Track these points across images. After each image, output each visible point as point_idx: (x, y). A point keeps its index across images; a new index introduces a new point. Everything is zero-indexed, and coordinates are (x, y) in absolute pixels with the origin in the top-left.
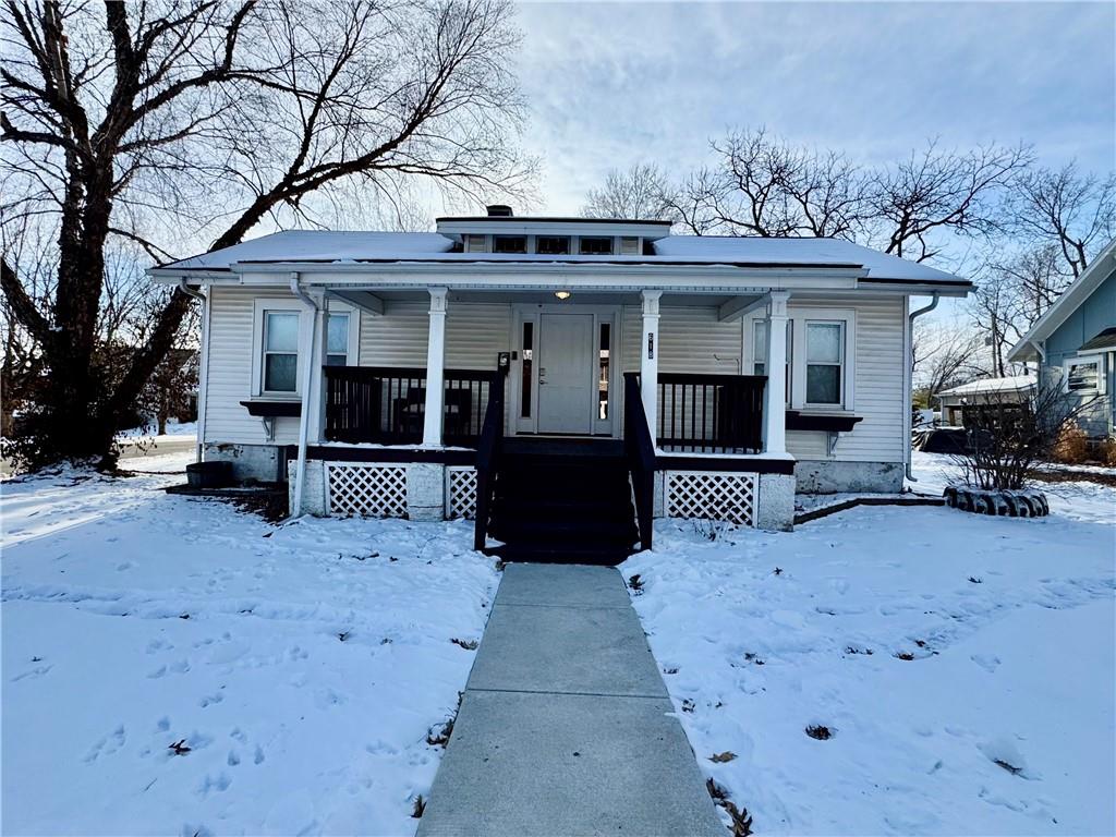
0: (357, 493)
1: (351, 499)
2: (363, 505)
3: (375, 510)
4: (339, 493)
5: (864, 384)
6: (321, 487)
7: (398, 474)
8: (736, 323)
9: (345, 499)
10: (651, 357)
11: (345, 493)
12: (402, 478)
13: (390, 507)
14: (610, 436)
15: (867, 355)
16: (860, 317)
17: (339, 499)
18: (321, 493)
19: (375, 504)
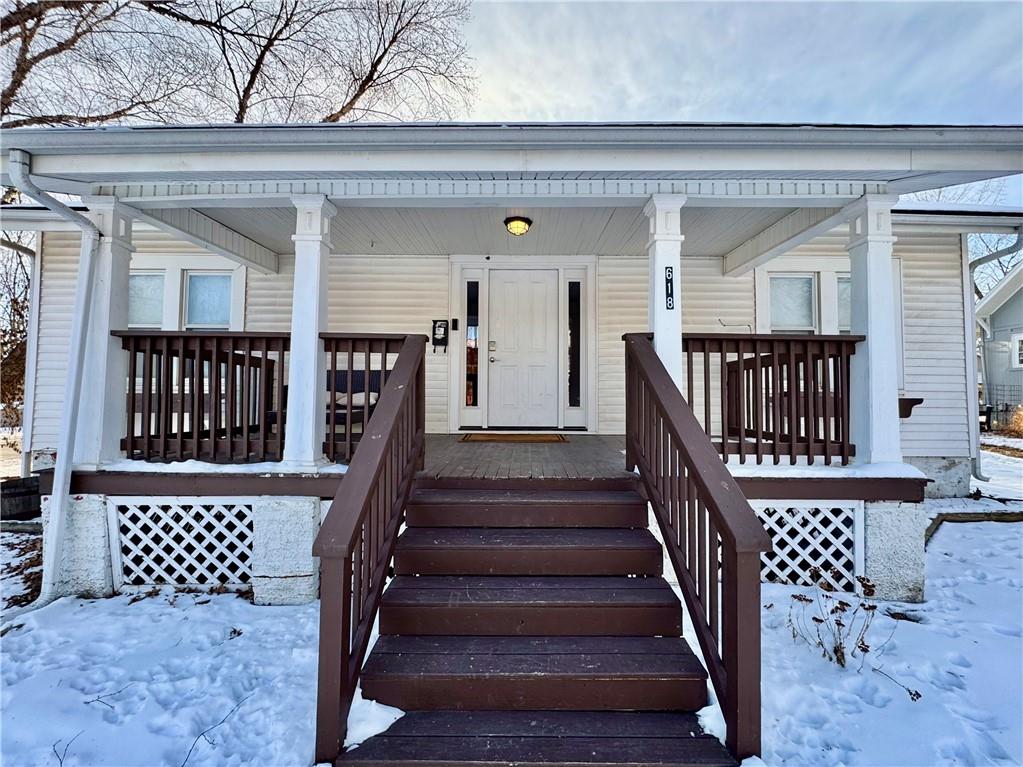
0: (168, 549)
1: (159, 560)
2: (180, 570)
3: (202, 579)
4: (137, 550)
5: (915, 354)
6: (101, 542)
7: (241, 516)
8: (747, 278)
9: (148, 561)
10: (670, 307)
11: (147, 550)
12: (246, 521)
13: (228, 573)
14: (583, 429)
15: (917, 317)
16: (906, 267)
17: (138, 560)
18: (101, 553)
19: (201, 569)
